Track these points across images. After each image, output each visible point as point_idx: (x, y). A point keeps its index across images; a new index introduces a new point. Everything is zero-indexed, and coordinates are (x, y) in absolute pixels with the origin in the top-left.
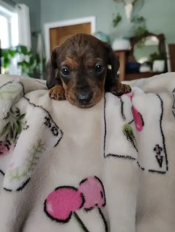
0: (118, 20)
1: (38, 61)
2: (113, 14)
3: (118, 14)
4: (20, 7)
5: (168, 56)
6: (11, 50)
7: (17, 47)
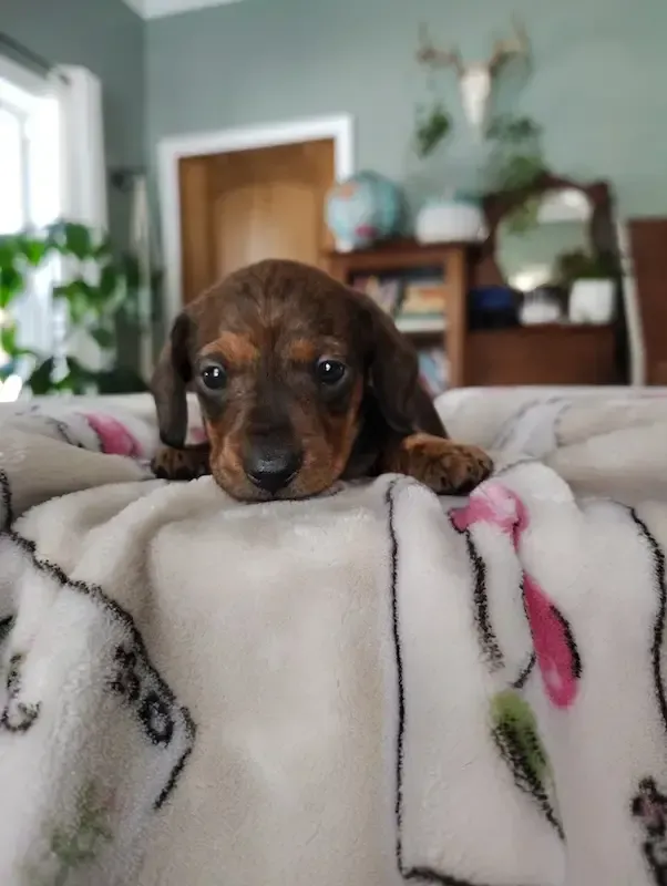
0: (436, 130)
1: (134, 282)
2: (419, 109)
3: (439, 108)
4: (65, 80)
5: (626, 264)
6: (30, 238)
7: (53, 229)
